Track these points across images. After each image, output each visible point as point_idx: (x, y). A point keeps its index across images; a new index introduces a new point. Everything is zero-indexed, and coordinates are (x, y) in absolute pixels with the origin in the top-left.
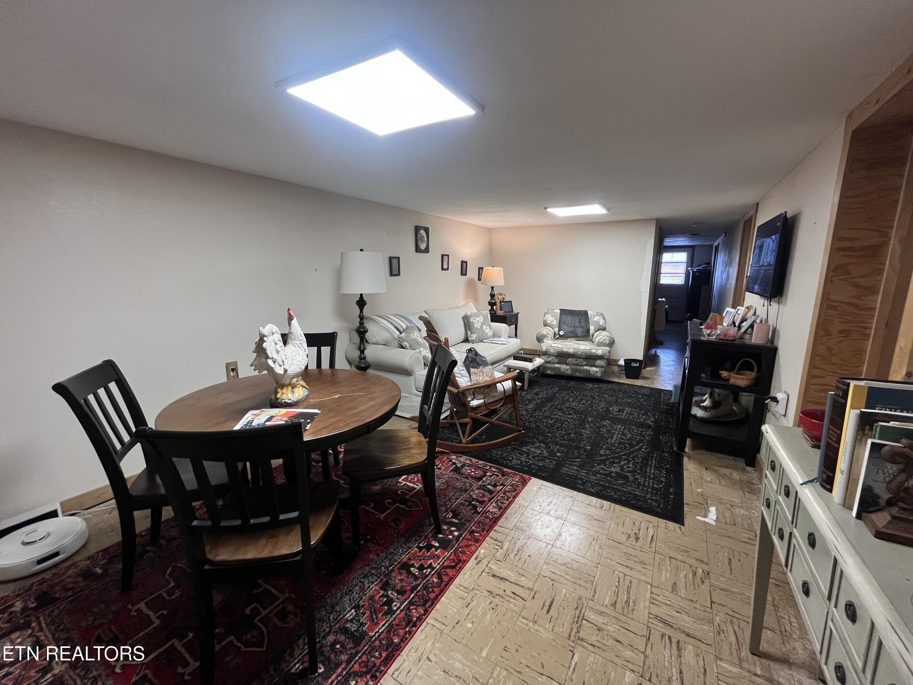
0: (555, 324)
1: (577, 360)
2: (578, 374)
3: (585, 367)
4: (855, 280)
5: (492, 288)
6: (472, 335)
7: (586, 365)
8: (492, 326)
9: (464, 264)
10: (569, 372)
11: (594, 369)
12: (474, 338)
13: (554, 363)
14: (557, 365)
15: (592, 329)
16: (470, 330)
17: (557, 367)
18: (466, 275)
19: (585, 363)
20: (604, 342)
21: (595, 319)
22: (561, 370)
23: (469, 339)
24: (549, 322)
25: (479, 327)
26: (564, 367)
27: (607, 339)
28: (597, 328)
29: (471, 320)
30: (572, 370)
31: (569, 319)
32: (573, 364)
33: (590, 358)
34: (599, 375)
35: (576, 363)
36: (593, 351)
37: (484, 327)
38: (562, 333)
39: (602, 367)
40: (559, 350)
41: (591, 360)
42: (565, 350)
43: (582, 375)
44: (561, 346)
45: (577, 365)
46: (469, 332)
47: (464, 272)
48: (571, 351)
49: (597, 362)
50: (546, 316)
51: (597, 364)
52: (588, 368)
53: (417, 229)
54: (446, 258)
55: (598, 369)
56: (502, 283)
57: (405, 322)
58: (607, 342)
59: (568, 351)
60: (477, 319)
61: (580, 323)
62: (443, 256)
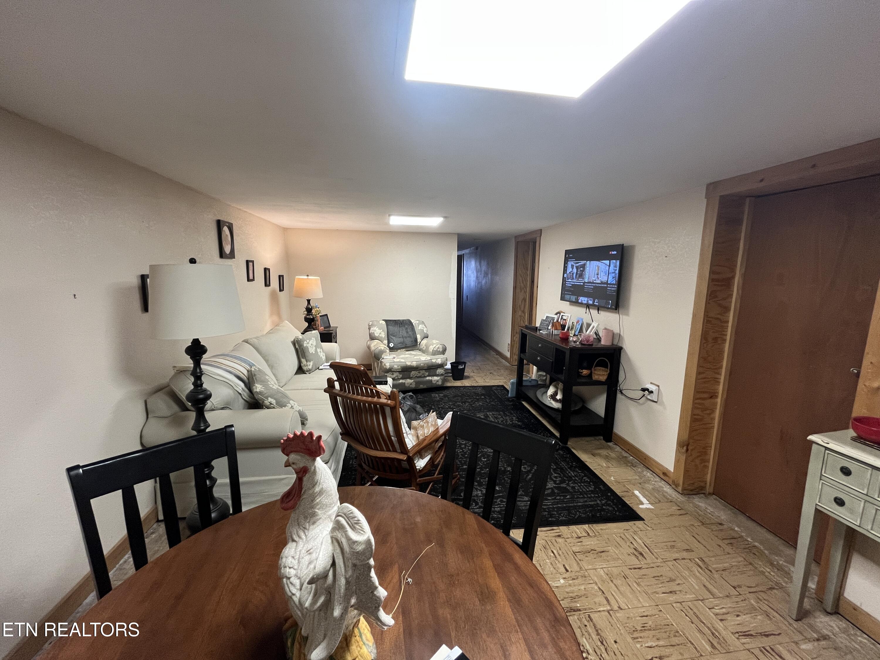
0: (383, 336)
1: (419, 372)
2: (422, 386)
3: (428, 378)
4: (720, 302)
5: (309, 301)
6: (308, 364)
7: (428, 376)
8: (324, 348)
9: (266, 271)
10: (413, 386)
11: (436, 378)
12: (310, 367)
13: (399, 379)
14: (401, 381)
15: (419, 337)
16: (304, 357)
17: (402, 383)
18: (269, 285)
19: (427, 374)
20: (438, 350)
21: (419, 328)
22: (406, 385)
23: (305, 368)
24: (377, 335)
25: (314, 352)
26: (409, 381)
27: (441, 346)
28: (423, 337)
29: (305, 345)
30: (417, 383)
31: (394, 329)
32: (416, 377)
33: (431, 368)
34: (440, 383)
35: (419, 375)
36: (434, 361)
37: (318, 350)
38: (392, 345)
39: (442, 375)
40: (403, 364)
41: (432, 370)
42: (409, 364)
43: (425, 387)
44: (403, 361)
45: (420, 377)
46: (303, 360)
47: (267, 284)
48: (414, 364)
49: (437, 371)
50: (372, 329)
51: (437, 373)
52: (430, 378)
53: (219, 224)
54: (251, 264)
55: (439, 378)
56: (320, 295)
57: (243, 364)
58: (441, 350)
59: (412, 364)
60: (311, 342)
61: (407, 332)
62: (247, 262)
